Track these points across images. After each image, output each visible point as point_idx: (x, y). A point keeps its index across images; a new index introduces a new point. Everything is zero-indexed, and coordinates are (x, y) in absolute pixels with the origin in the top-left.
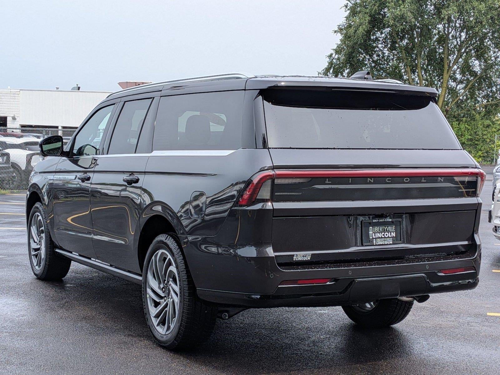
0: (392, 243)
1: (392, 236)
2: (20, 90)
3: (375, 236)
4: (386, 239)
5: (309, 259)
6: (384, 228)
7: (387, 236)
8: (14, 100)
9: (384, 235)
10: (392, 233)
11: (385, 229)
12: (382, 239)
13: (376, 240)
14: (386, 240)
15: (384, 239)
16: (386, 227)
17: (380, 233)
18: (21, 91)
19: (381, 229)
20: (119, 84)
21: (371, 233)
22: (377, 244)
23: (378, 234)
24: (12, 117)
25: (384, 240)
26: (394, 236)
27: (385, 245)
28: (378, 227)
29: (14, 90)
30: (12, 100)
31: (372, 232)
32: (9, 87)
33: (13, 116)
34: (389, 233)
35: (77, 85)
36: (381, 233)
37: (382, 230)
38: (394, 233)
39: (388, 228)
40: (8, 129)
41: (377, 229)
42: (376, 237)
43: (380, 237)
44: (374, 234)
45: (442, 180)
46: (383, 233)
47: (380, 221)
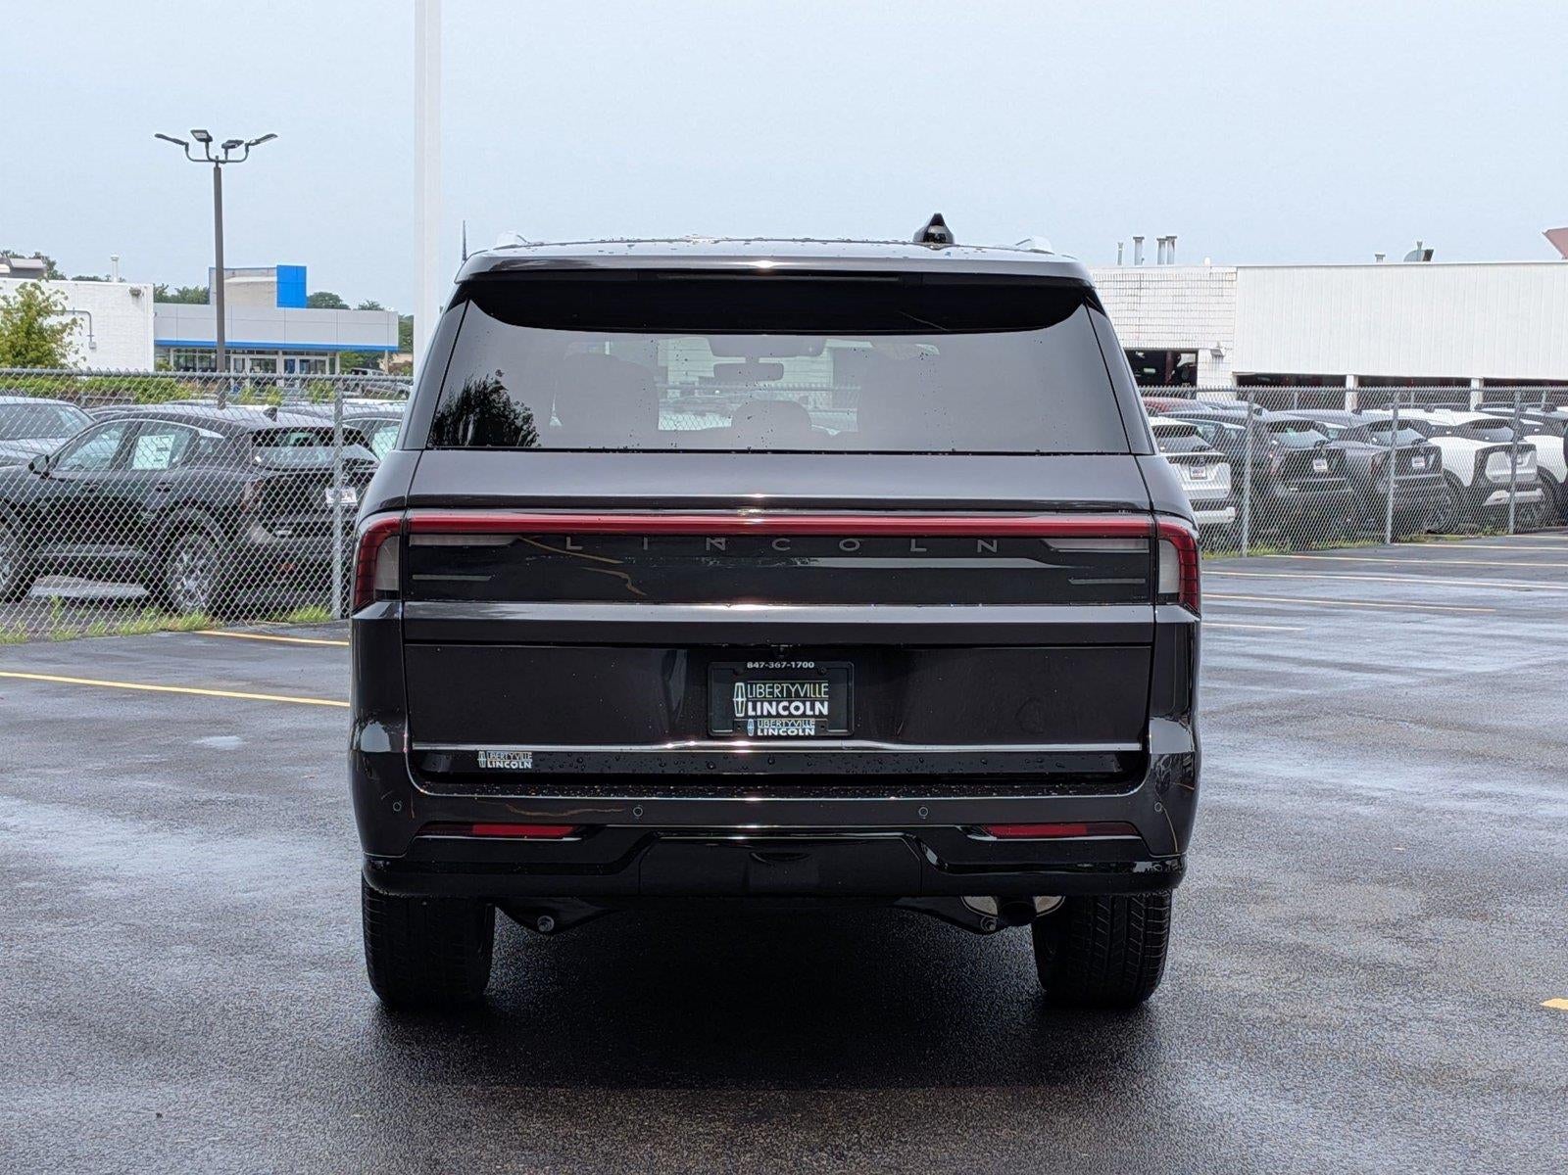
0: (813, 733)
1: (817, 713)
2: (1238, 268)
3: (754, 709)
4: (793, 720)
5: (530, 766)
6: (788, 687)
7: (800, 712)
8: (1220, 299)
9: (786, 708)
10: (818, 705)
11: (793, 690)
12: (779, 721)
13: (756, 722)
14: (793, 725)
15: (784, 720)
16: (797, 685)
17: (774, 704)
18: (1239, 272)
19: (776, 691)
20: (1549, 234)
21: (740, 699)
22: (759, 733)
23: (766, 705)
24: (1211, 350)
25: (787, 725)
26: (825, 711)
27: (788, 738)
28: (765, 684)
29: (1220, 270)
30: (1213, 300)
31: (745, 699)
32: (1207, 261)
33: (1214, 346)
34: (808, 704)
35: (1420, 244)
36: (778, 703)
37: (781, 692)
38: (826, 704)
39: (802, 689)
40: (1199, 391)
41: (761, 689)
42: (759, 713)
43: (774, 713)
44: (750, 704)
45: (994, 549)
46: (786, 704)
47: (772, 665)
